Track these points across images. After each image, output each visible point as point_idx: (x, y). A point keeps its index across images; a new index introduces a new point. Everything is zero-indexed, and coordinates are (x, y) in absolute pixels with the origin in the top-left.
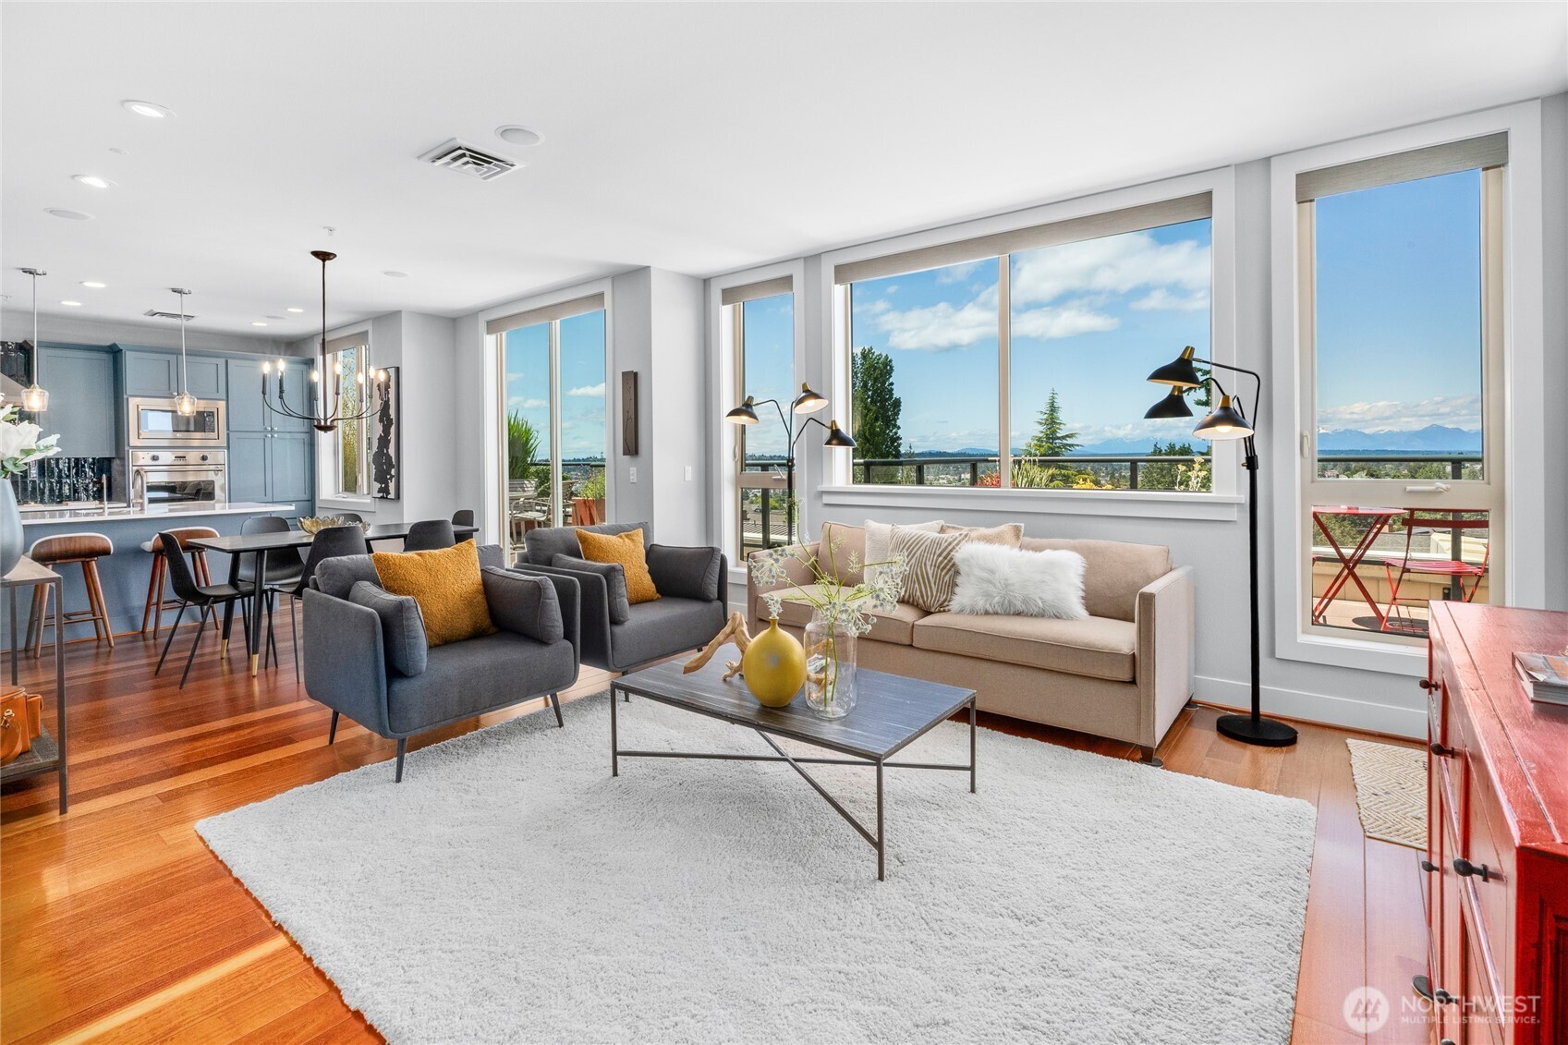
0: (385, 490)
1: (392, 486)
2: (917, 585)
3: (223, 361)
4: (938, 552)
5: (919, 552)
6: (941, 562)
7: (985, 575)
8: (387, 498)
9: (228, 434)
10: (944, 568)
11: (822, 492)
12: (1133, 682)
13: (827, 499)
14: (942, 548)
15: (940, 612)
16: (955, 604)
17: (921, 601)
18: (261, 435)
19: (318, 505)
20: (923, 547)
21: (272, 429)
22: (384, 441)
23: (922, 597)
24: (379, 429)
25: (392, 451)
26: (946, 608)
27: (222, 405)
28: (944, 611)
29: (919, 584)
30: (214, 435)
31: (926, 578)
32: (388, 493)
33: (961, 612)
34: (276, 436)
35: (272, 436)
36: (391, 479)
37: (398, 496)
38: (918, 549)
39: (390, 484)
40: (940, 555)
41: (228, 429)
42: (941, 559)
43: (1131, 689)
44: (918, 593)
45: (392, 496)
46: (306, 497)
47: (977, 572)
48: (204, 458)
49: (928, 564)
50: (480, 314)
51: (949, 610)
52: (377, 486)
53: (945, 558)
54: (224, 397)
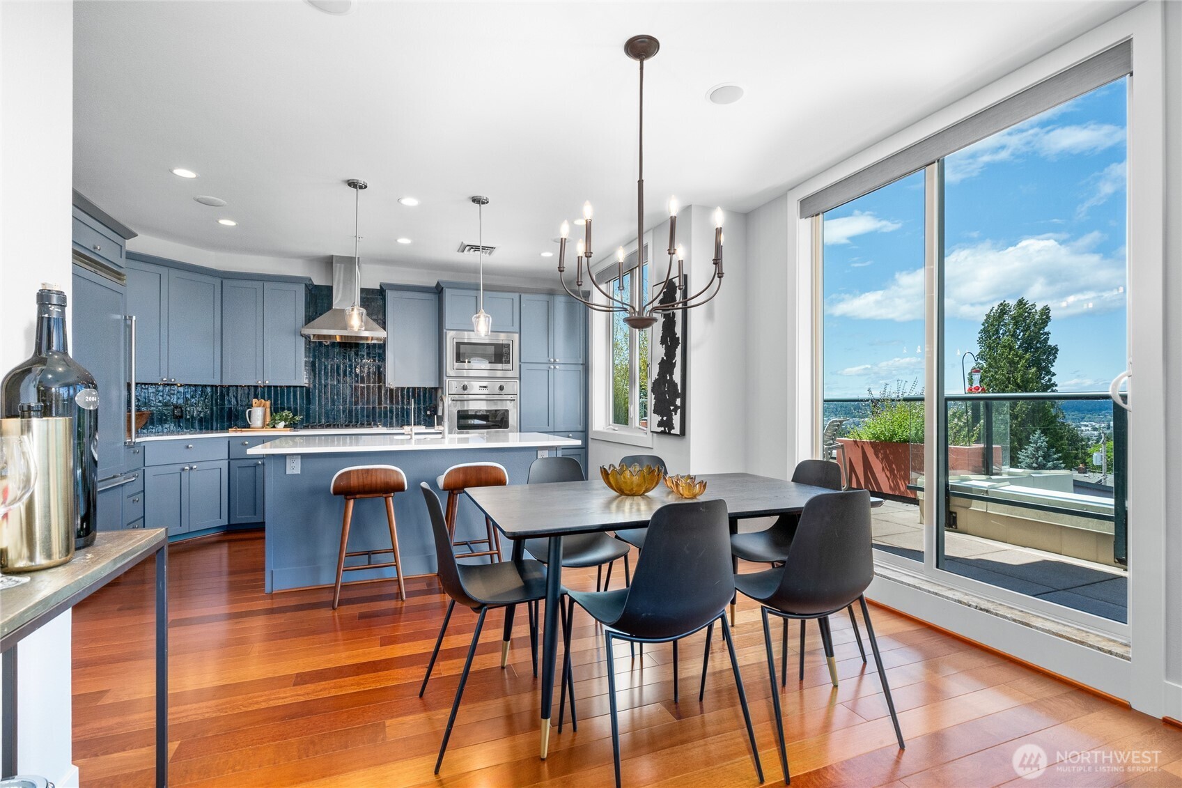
0: (666, 425)
1: (676, 419)
3: (517, 295)
8: (669, 434)
9: (520, 366)
18: (545, 367)
19: (591, 436)
21: (554, 361)
22: (666, 366)
24: (660, 352)
25: (677, 377)
27: (516, 336)
30: (509, 366)
32: (671, 427)
34: (557, 367)
35: (554, 368)
36: (675, 411)
37: (683, 432)
39: (674, 417)
41: (520, 361)
45: (676, 431)
46: (580, 428)
48: (501, 388)
50: (790, 194)
52: (657, 418)
54: (518, 330)
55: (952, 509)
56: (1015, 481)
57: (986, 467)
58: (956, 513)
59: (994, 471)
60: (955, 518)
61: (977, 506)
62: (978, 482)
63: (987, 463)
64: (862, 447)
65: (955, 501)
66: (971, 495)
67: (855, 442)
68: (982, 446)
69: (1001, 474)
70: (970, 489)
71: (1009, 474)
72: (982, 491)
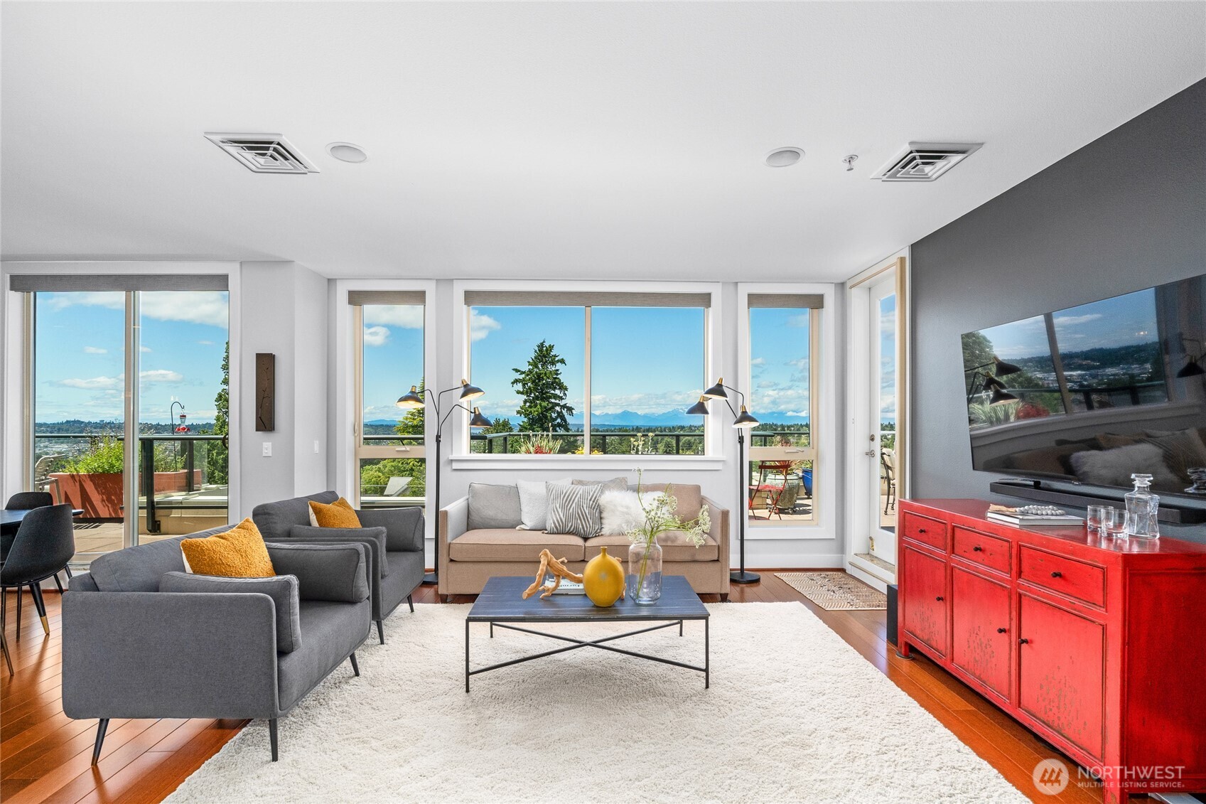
2: (579, 521)
4: (589, 498)
5: (577, 499)
6: (592, 504)
7: (625, 510)
10: (594, 508)
11: (452, 460)
12: (718, 560)
13: (455, 466)
14: (591, 494)
15: (596, 536)
16: (606, 531)
17: (582, 531)
20: (579, 496)
23: (583, 528)
26: (600, 534)
28: (599, 536)
29: (581, 520)
31: (584, 516)
33: (611, 535)
38: (576, 497)
40: (590, 500)
42: (591, 502)
43: (717, 565)
44: (581, 526)
47: (620, 509)
49: (585, 506)
51: (602, 535)
53: (594, 502)
55: (157, 519)
56: (209, 492)
57: (189, 486)
58: (160, 521)
59: (195, 489)
60: (159, 525)
61: (175, 514)
62: (178, 496)
63: (190, 483)
64: (80, 481)
65: (159, 513)
66: (171, 507)
67: (73, 476)
68: (186, 471)
69: (199, 490)
70: (170, 502)
71: (206, 489)
72: (178, 503)
